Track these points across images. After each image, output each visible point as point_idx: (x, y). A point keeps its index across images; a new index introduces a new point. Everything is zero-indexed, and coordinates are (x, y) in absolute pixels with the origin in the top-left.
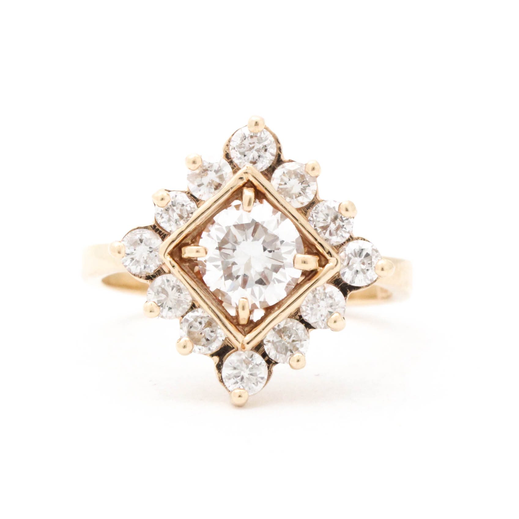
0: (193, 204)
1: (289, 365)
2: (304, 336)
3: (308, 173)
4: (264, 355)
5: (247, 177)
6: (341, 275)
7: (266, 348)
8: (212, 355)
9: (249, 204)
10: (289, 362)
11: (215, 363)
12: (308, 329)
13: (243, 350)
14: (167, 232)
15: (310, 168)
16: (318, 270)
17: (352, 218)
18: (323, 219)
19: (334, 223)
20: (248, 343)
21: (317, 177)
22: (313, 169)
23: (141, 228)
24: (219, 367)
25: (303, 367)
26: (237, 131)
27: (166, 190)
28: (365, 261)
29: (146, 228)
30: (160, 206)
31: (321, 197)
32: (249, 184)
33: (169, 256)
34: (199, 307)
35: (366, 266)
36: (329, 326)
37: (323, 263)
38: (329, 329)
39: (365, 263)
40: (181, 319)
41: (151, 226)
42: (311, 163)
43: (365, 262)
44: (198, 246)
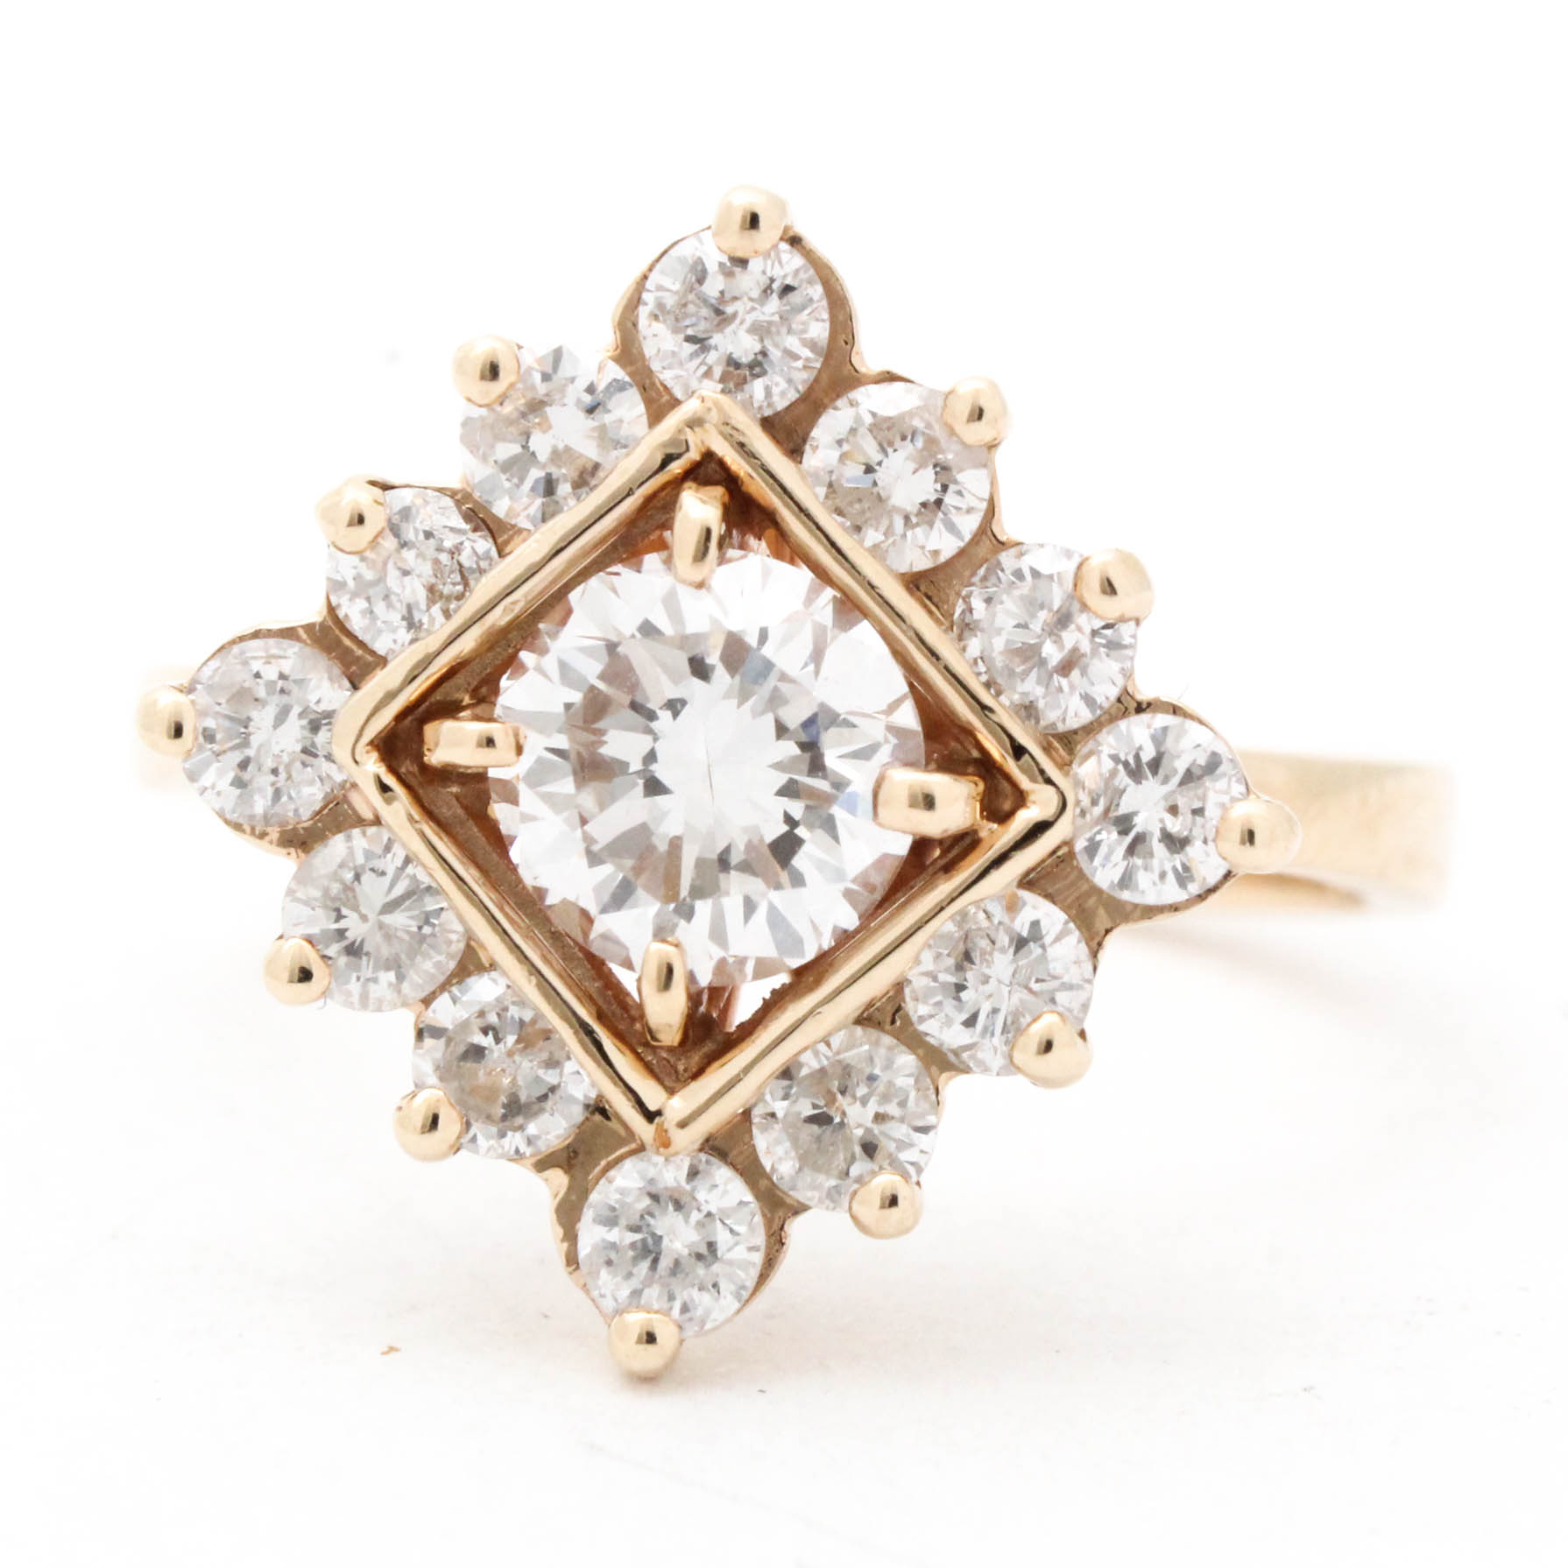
0: (484, 544)
1: (848, 1215)
2: (917, 1105)
3: (952, 432)
4: (751, 1171)
5: (703, 442)
6: (1078, 857)
7: (761, 1141)
8: (542, 1165)
9: (701, 554)
10: (850, 1208)
11: (556, 1195)
12: (934, 1069)
13: (661, 1150)
14: (373, 653)
15: (964, 410)
16: (983, 834)
17: (1129, 620)
18: (1015, 623)
19: (1055, 642)
20: (683, 1125)
21: (992, 446)
22: (979, 414)
23: (270, 634)
24: (569, 1213)
25: (907, 1230)
26: (676, 243)
27: (373, 483)
28: (1181, 802)
29: (288, 633)
30: (348, 550)
31: (1008, 526)
32: (708, 471)
33: (375, 755)
34: (493, 966)
35: (1184, 820)
36: (1018, 1068)
37: (1007, 806)
38: (1020, 1078)
39: (1180, 810)
40: (421, 1013)
41: (309, 628)
42: (968, 389)
43: (1180, 804)
44: (491, 720)
